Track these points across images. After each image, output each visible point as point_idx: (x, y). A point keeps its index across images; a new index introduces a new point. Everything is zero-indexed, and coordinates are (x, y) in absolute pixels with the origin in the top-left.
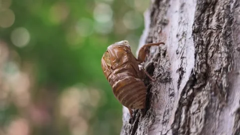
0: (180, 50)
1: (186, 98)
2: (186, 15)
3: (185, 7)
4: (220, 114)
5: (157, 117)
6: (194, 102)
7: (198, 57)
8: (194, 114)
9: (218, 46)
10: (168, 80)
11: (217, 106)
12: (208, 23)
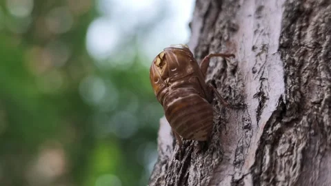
0: (258, 68)
1: (272, 134)
2: (266, 22)
3: (264, 12)
4: (321, 161)
5: (226, 154)
6: (281, 141)
7: (289, 81)
8: (282, 156)
9: (316, 70)
10: (241, 107)
11: (317, 149)
12: (299, 37)
